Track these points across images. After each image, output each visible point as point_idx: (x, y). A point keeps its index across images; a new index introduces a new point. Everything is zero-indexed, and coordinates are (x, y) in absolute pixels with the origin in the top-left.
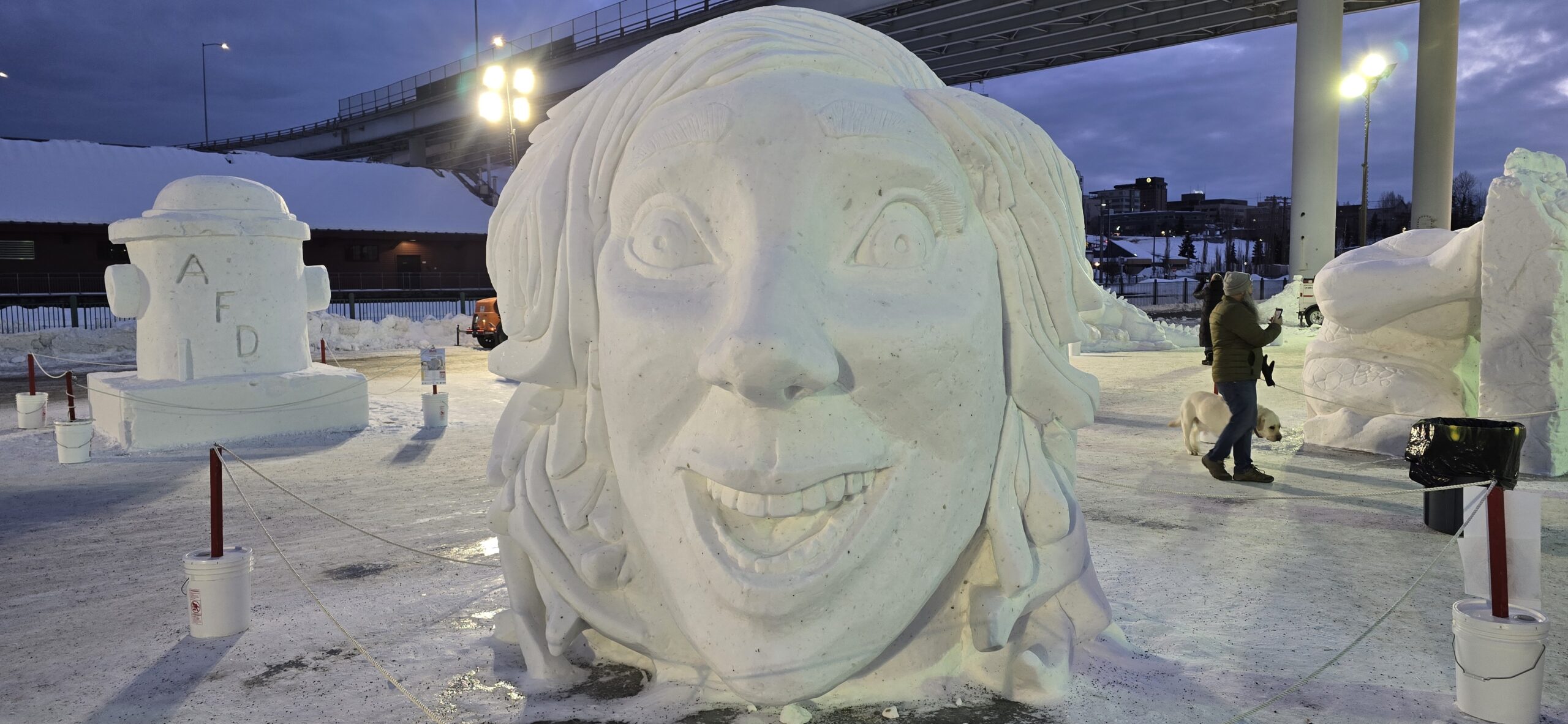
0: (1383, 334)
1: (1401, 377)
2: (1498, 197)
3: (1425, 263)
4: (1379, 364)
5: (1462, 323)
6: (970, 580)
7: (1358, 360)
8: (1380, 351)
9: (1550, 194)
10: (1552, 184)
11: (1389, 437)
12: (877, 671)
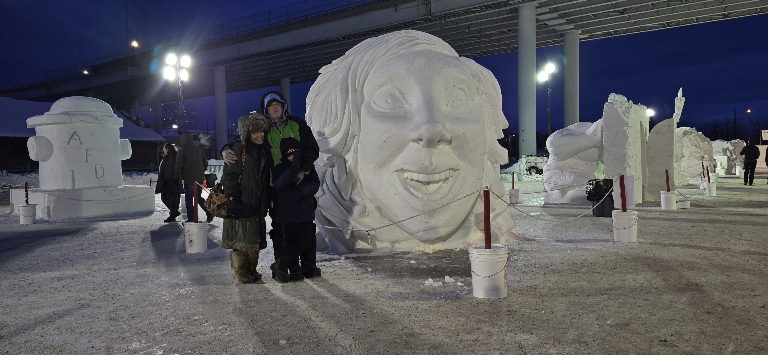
0: (571, 161)
1: (577, 175)
2: (607, 109)
3: (584, 133)
4: (570, 172)
5: (596, 156)
6: (474, 212)
7: (562, 171)
8: (569, 167)
9: (624, 109)
10: (624, 105)
11: (575, 197)
12: (449, 240)
